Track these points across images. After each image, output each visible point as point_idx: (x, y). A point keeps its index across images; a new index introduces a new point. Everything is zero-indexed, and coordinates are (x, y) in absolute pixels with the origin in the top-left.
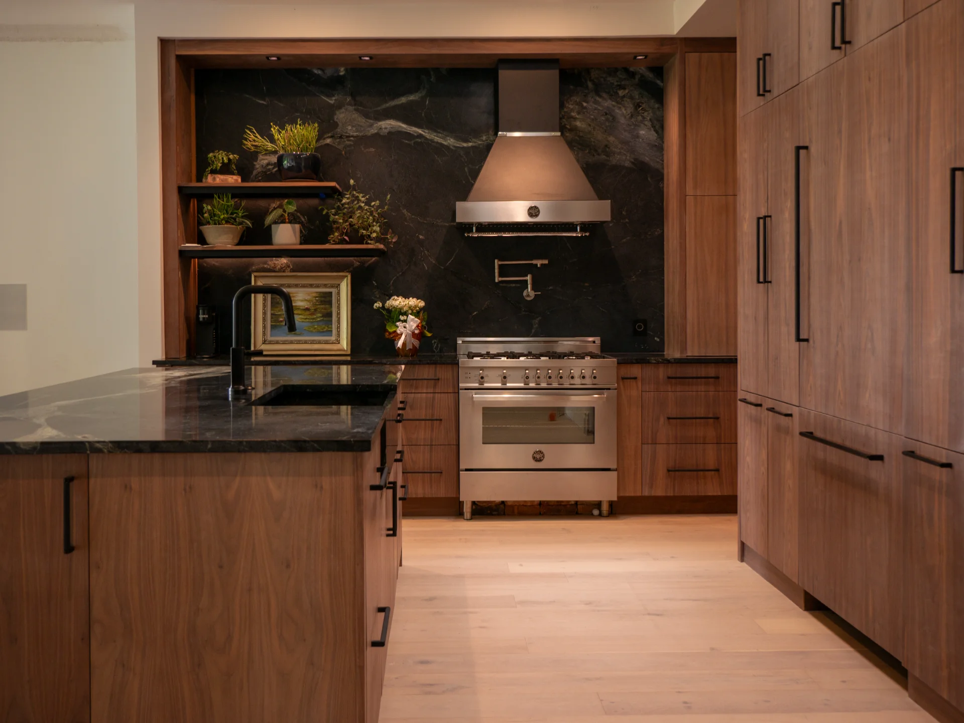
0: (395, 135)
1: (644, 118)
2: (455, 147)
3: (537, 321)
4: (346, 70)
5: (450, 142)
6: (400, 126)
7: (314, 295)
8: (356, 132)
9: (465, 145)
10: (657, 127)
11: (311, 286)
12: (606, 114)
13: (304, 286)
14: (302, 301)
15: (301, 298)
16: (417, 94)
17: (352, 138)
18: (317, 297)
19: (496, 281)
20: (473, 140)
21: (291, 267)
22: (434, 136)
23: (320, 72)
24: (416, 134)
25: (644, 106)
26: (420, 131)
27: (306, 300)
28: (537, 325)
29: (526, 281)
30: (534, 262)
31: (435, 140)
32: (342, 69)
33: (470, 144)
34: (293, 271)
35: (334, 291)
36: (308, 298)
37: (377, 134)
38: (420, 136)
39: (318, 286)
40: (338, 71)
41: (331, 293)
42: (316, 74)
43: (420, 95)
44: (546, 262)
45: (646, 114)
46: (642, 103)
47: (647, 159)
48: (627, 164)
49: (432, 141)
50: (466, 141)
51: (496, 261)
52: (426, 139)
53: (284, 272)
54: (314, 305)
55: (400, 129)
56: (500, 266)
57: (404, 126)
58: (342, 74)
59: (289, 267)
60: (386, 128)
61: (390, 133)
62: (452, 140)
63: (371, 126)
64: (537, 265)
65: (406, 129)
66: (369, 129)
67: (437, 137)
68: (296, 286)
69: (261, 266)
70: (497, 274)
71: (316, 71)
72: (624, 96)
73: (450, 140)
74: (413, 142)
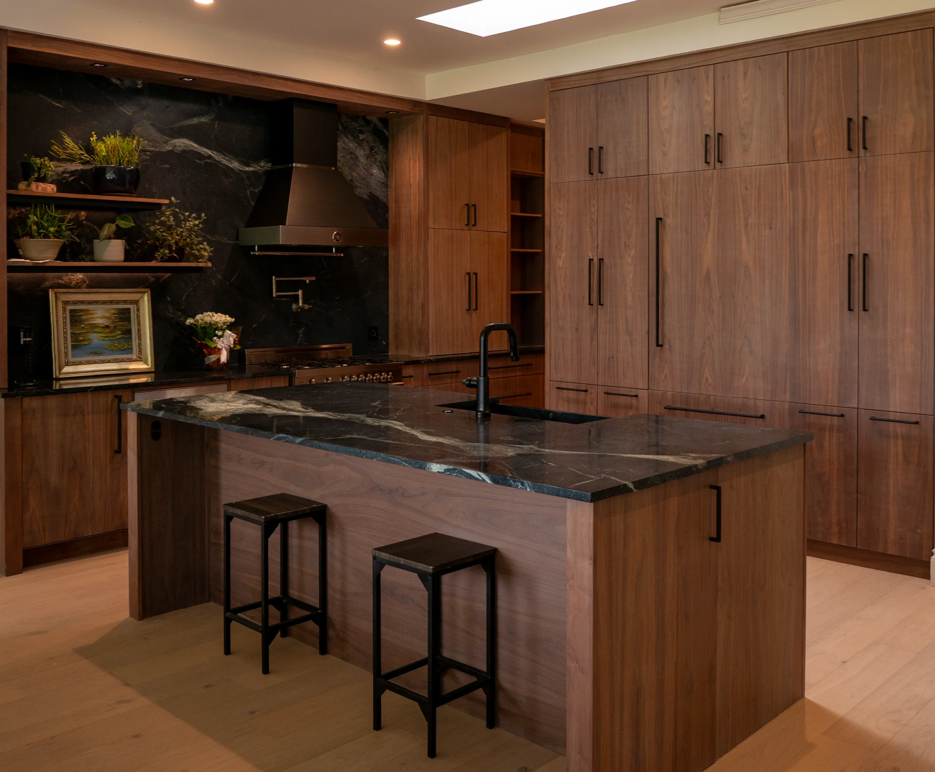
0: (186, 154)
1: (376, 159)
2: (238, 170)
3: (301, 331)
4: (143, 83)
5: (235, 165)
6: (193, 146)
7: (113, 311)
8: (153, 147)
9: (247, 169)
10: (384, 168)
11: (111, 302)
12: (351, 153)
13: (104, 303)
14: (101, 318)
15: (100, 315)
16: (207, 116)
17: (148, 153)
18: (115, 314)
19: (274, 295)
20: (254, 165)
21: (87, 282)
22: (222, 158)
23: (118, 82)
24: (206, 155)
25: (376, 149)
26: (209, 152)
27: (105, 317)
28: (302, 335)
29: (298, 295)
30: (304, 279)
31: (223, 162)
32: (140, 82)
33: (251, 169)
34: (89, 287)
35: (132, 307)
36: (107, 315)
37: (171, 151)
38: (210, 157)
39: (118, 302)
40: (136, 84)
41: (130, 309)
42: (114, 83)
43: (210, 118)
44: (314, 278)
45: (377, 156)
46: (375, 147)
47: (378, 193)
48: (365, 197)
49: (220, 162)
50: (248, 166)
51: (274, 277)
52: (215, 160)
53: (79, 288)
54: (113, 322)
55: (192, 149)
56: (277, 282)
57: (196, 145)
58: (139, 87)
59: (85, 282)
60: (180, 146)
61: (183, 151)
62: (236, 163)
63: (166, 142)
64: (306, 281)
65: (197, 149)
66: (164, 145)
67: (224, 159)
68: (97, 302)
69: (56, 281)
70: (274, 290)
71: (114, 81)
72: (363, 140)
73: (234, 163)
74: (203, 162)
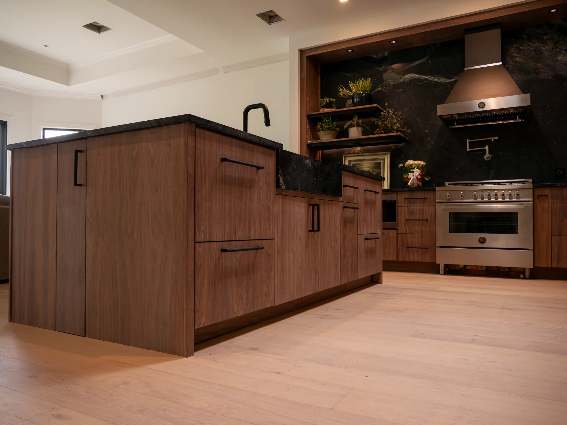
0: (413, 81)
1: (561, 49)
2: (444, 82)
3: (493, 172)
4: (388, 53)
5: (442, 80)
6: (415, 76)
7: (373, 164)
8: (393, 82)
9: (450, 81)
11: (371, 160)
12: (536, 51)
13: (367, 160)
14: (367, 167)
15: (366, 166)
16: (424, 58)
17: (391, 86)
18: (374, 165)
19: (468, 150)
20: (455, 77)
21: (362, 152)
22: (433, 78)
23: (376, 56)
24: (424, 79)
25: (561, 42)
26: (426, 77)
27: (368, 167)
28: (493, 174)
29: (486, 149)
30: (490, 139)
31: (434, 80)
32: (386, 53)
33: (453, 80)
34: (362, 153)
35: (382, 161)
36: (370, 166)
37: (404, 82)
38: (426, 79)
39: (374, 160)
40: (385, 54)
41: (381, 163)
42: (374, 58)
43: (426, 59)
44: (497, 138)
45: (562, 47)
46: (560, 41)
47: (563, 73)
48: (550, 78)
49: (432, 81)
50: (451, 78)
51: (468, 140)
52: (429, 80)
53: (359, 153)
54: (372, 169)
55: (415, 78)
56: (470, 143)
57: (417, 76)
58: (386, 55)
59: (361, 152)
60: (408, 78)
61: (410, 80)
62: (443, 79)
63: (400, 78)
64: (492, 140)
65: (418, 77)
66: (400, 80)
67: (435, 78)
68: (364, 160)
69: (349, 152)
70: (468, 147)
71: (374, 56)
72: (547, 39)
73: (442, 79)
74: (422, 83)
